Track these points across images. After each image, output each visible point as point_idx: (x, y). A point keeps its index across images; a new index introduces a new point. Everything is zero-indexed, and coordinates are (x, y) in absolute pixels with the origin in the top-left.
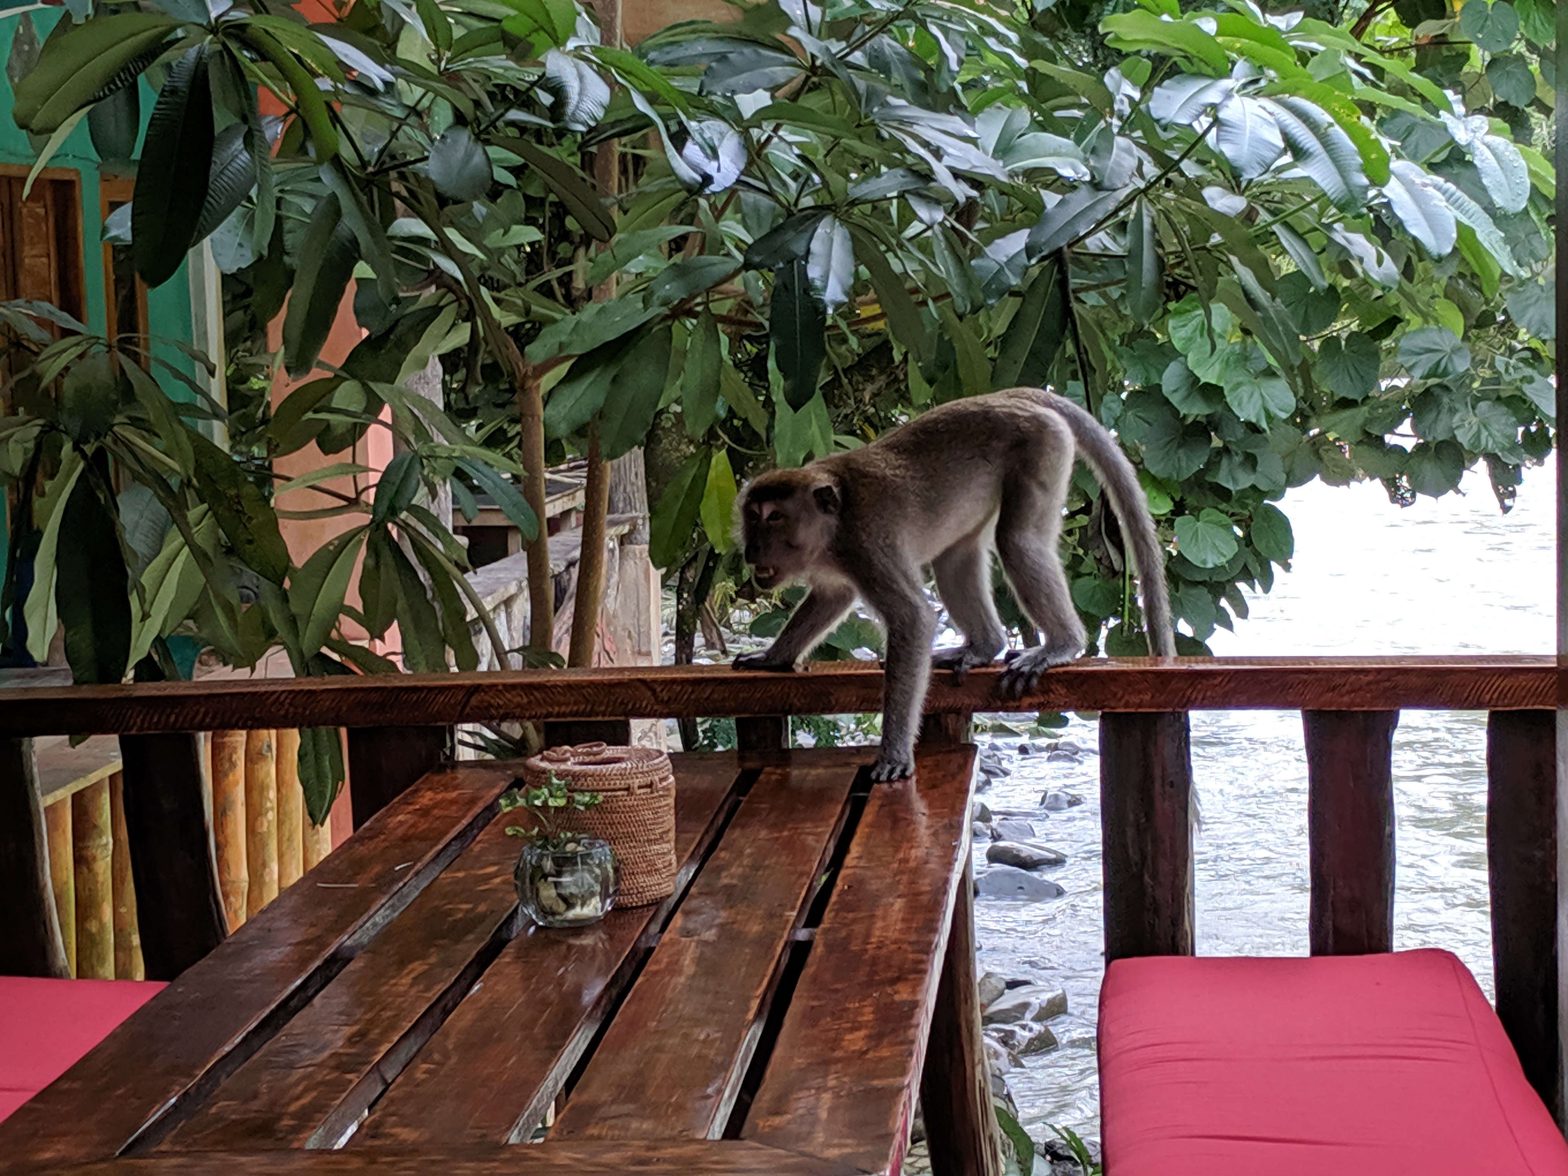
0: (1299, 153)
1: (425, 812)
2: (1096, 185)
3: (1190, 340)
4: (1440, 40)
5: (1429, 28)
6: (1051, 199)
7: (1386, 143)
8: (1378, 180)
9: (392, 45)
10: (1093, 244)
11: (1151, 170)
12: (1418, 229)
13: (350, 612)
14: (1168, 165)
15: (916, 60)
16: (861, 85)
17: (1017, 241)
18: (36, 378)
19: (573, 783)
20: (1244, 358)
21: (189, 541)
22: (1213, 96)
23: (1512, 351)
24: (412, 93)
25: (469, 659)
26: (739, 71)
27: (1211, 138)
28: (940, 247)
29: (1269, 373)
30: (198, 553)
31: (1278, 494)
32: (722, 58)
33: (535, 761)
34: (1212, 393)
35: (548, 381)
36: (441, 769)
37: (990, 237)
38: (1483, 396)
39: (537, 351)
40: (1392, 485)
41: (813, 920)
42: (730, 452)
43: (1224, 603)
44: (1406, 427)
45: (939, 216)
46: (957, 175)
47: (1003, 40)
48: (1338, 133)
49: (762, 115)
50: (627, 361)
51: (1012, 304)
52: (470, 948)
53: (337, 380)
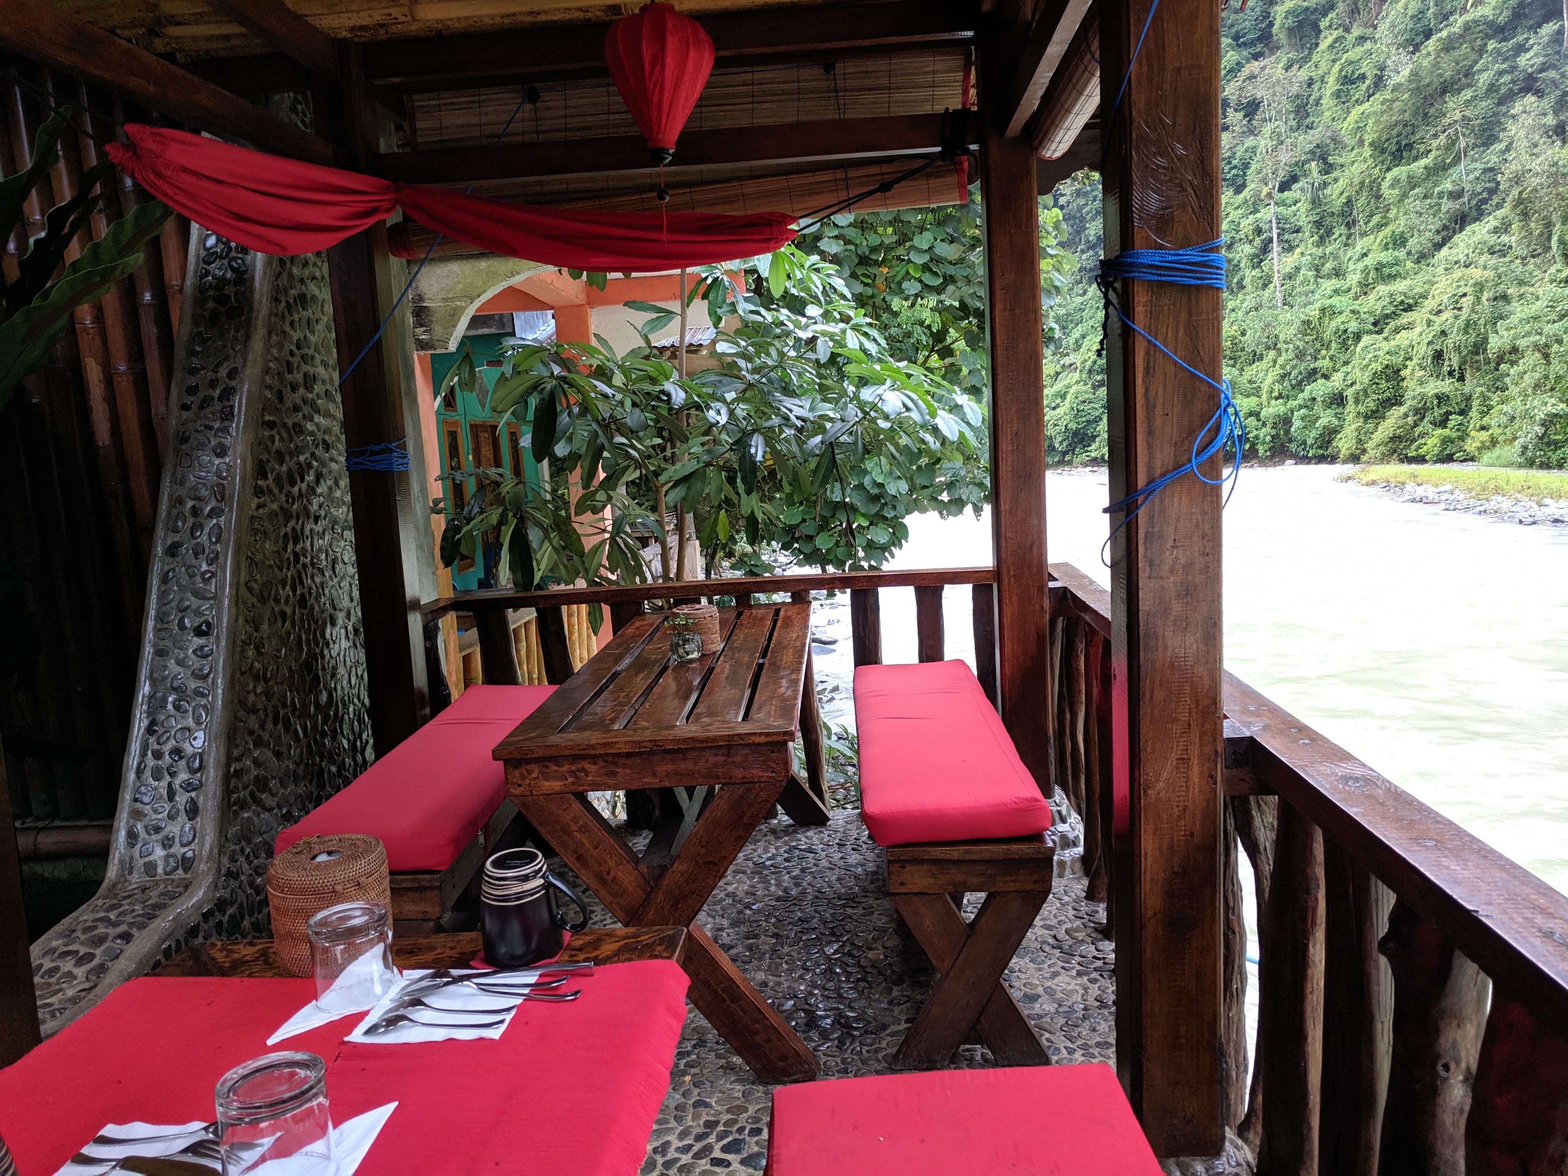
0: (908, 409)
1: (637, 628)
2: (843, 420)
3: (872, 468)
4: (952, 364)
5: (948, 360)
6: (828, 425)
7: (936, 404)
8: (933, 415)
9: (610, 379)
10: (841, 439)
11: (860, 415)
12: (946, 432)
13: (604, 566)
14: (866, 413)
15: (782, 380)
16: (765, 389)
17: (819, 438)
18: (500, 493)
19: (687, 616)
20: (891, 473)
21: (551, 544)
22: (880, 391)
23: (979, 468)
24: (619, 397)
25: (644, 579)
26: (725, 386)
27: (879, 405)
28: (793, 442)
29: (899, 478)
30: (554, 547)
31: (903, 518)
32: (720, 382)
33: (675, 610)
34: (881, 486)
35: (665, 488)
36: (641, 615)
37: (809, 438)
38: (971, 483)
39: (662, 479)
40: (941, 513)
41: (764, 656)
42: (727, 511)
43: (887, 554)
44: (945, 493)
45: (793, 432)
46: (798, 418)
47: (811, 373)
48: (920, 402)
49: (734, 401)
50: (692, 481)
51: (816, 459)
52: (657, 669)
53: (597, 491)
